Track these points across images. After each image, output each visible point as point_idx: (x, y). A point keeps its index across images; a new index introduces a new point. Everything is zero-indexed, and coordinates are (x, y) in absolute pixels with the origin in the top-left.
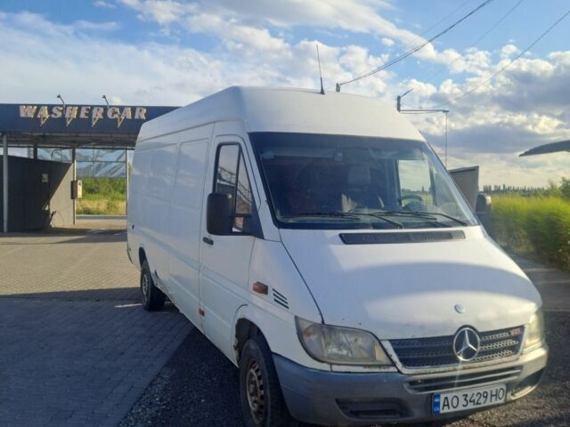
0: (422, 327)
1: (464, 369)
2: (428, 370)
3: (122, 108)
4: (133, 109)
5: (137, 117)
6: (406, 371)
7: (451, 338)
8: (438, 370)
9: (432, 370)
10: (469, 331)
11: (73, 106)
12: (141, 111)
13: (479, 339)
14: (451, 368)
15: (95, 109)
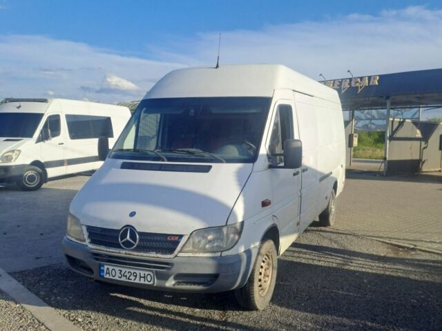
0: (102, 221)
1: (126, 254)
2: (103, 249)
3: (361, 78)
4: (370, 78)
5: (371, 84)
6: (90, 246)
7: (119, 231)
8: (108, 250)
9: (105, 249)
10: (131, 230)
11: (331, 81)
12: (374, 79)
13: (138, 236)
14: (117, 251)
15: (344, 81)
